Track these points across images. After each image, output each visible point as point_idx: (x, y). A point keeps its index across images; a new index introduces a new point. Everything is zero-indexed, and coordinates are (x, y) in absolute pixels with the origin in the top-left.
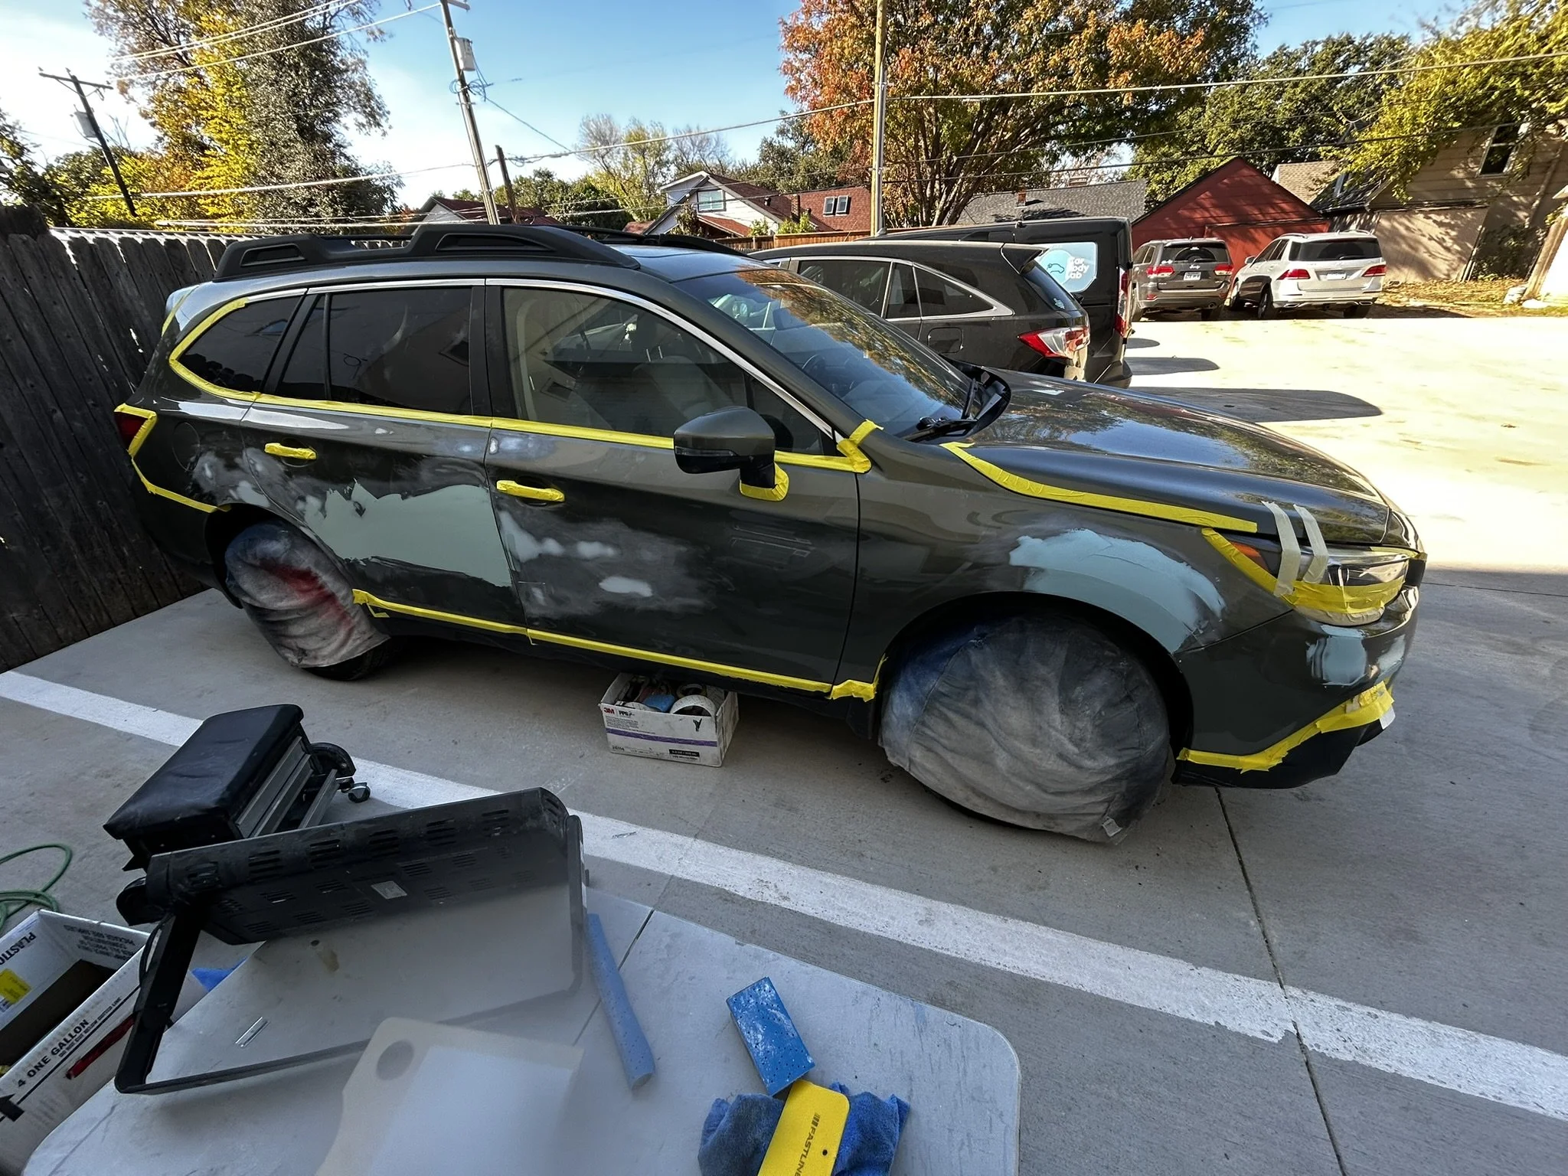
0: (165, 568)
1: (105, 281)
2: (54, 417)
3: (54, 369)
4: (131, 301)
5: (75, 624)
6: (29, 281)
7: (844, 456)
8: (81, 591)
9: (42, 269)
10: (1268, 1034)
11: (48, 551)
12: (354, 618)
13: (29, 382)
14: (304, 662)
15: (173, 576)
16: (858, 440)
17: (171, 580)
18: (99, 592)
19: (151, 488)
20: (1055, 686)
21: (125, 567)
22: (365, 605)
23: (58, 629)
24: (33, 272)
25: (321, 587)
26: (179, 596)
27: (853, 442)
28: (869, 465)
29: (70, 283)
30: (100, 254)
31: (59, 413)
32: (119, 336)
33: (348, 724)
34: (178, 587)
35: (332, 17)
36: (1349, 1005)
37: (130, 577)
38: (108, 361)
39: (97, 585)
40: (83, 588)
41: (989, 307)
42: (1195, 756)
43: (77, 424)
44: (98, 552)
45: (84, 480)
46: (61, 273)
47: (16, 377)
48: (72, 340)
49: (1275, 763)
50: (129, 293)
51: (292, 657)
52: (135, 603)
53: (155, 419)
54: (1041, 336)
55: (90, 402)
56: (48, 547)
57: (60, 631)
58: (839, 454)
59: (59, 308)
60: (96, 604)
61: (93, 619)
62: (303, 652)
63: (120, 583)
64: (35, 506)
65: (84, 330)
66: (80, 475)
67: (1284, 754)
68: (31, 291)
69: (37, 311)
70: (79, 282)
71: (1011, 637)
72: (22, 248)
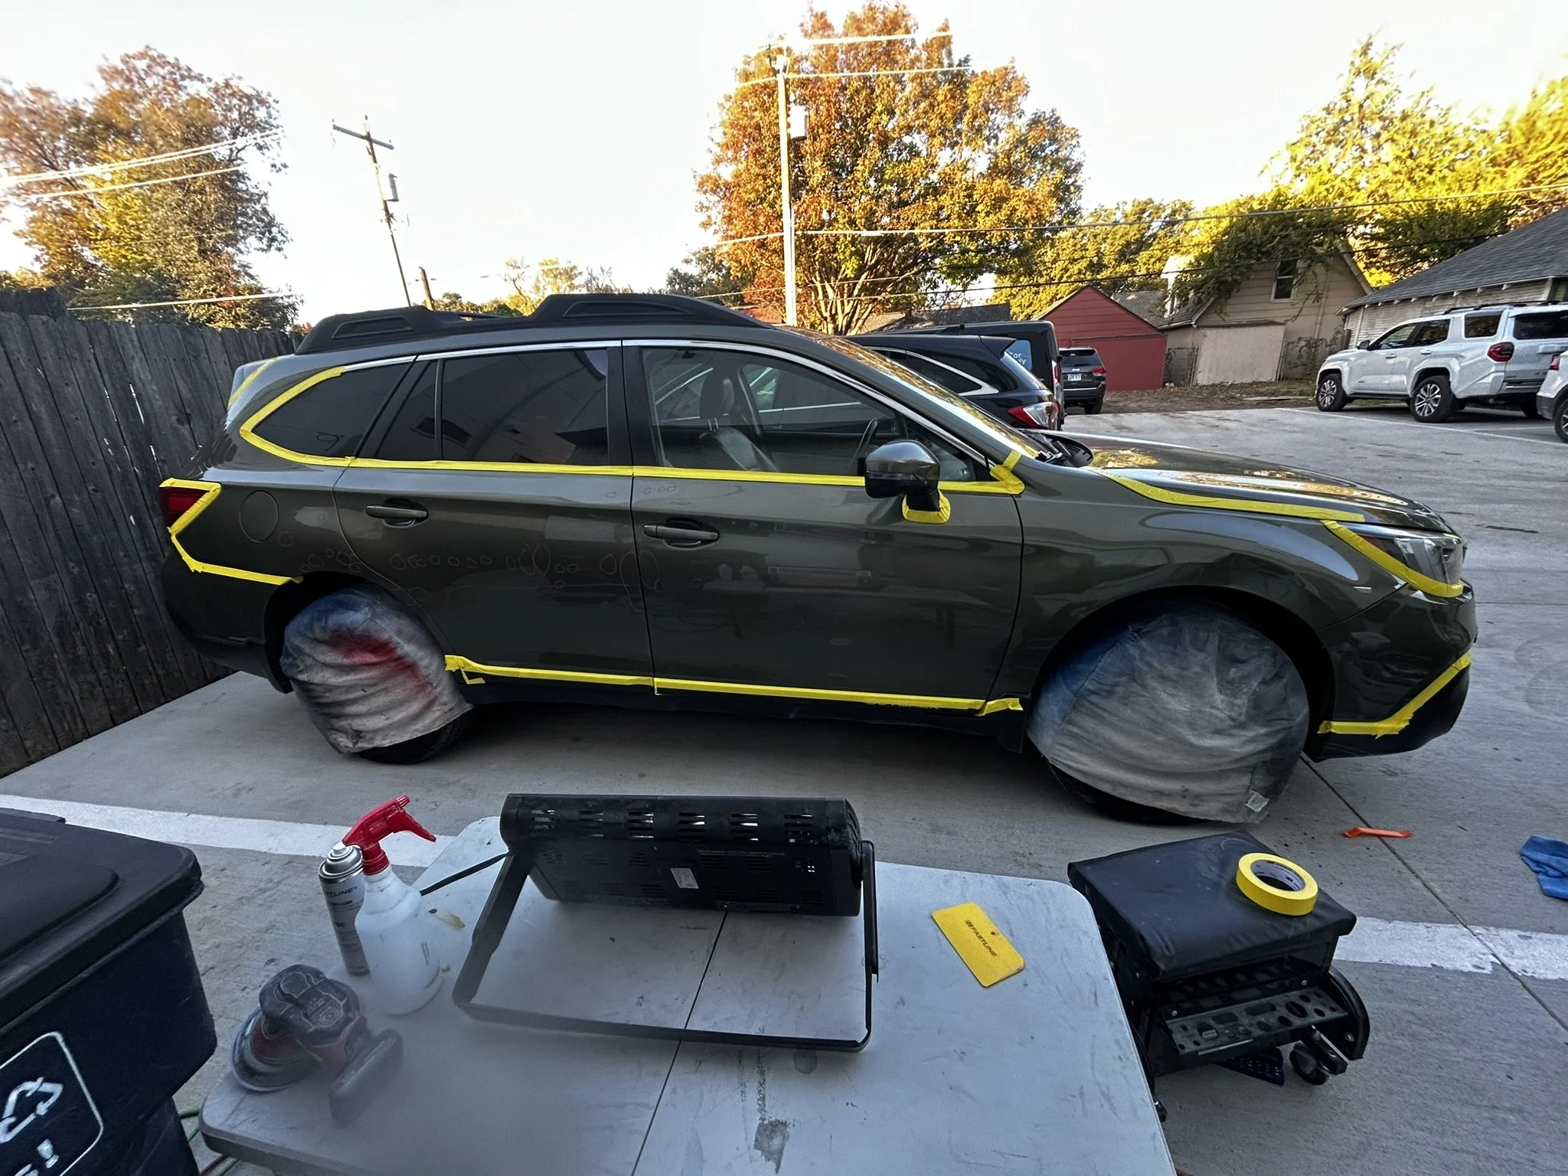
0: (151, 668)
1: (120, 365)
2: (52, 502)
3: (57, 451)
4: (144, 385)
5: (46, 734)
6: (44, 361)
7: (996, 480)
8: (57, 697)
9: (57, 350)
10: (1479, 967)
11: (27, 651)
12: (435, 688)
13: (30, 465)
14: (360, 745)
15: (158, 676)
16: (1012, 466)
17: (155, 681)
18: (77, 697)
19: (195, 566)
20: (1213, 670)
21: (108, 668)
22: (459, 671)
23: (25, 742)
24: (49, 354)
25: (399, 659)
26: (162, 700)
27: (1006, 468)
28: (1022, 487)
29: (84, 366)
30: (117, 337)
31: (58, 499)
32: (127, 419)
33: (433, 806)
34: (162, 688)
35: (239, 151)
36: (1528, 934)
37: (112, 679)
38: (114, 445)
39: (75, 688)
40: (60, 692)
41: (980, 387)
42: (1339, 727)
43: (75, 511)
44: (81, 650)
45: (76, 570)
46: (76, 355)
47: (18, 461)
48: (79, 422)
49: (1403, 725)
50: (142, 377)
51: (344, 741)
52: (113, 708)
53: (218, 491)
54: (1026, 410)
55: (91, 488)
56: (28, 647)
57: (28, 744)
58: (992, 479)
59: (70, 389)
60: (72, 711)
61: (67, 728)
62: (358, 735)
63: (101, 686)
64: (19, 600)
65: (93, 412)
66: (71, 564)
67: (1410, 716)
68: (44, 372)
69: (48, 392)
70: (93, 363)
71: (1165, 631)
72: (41, 328)
